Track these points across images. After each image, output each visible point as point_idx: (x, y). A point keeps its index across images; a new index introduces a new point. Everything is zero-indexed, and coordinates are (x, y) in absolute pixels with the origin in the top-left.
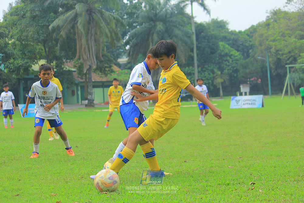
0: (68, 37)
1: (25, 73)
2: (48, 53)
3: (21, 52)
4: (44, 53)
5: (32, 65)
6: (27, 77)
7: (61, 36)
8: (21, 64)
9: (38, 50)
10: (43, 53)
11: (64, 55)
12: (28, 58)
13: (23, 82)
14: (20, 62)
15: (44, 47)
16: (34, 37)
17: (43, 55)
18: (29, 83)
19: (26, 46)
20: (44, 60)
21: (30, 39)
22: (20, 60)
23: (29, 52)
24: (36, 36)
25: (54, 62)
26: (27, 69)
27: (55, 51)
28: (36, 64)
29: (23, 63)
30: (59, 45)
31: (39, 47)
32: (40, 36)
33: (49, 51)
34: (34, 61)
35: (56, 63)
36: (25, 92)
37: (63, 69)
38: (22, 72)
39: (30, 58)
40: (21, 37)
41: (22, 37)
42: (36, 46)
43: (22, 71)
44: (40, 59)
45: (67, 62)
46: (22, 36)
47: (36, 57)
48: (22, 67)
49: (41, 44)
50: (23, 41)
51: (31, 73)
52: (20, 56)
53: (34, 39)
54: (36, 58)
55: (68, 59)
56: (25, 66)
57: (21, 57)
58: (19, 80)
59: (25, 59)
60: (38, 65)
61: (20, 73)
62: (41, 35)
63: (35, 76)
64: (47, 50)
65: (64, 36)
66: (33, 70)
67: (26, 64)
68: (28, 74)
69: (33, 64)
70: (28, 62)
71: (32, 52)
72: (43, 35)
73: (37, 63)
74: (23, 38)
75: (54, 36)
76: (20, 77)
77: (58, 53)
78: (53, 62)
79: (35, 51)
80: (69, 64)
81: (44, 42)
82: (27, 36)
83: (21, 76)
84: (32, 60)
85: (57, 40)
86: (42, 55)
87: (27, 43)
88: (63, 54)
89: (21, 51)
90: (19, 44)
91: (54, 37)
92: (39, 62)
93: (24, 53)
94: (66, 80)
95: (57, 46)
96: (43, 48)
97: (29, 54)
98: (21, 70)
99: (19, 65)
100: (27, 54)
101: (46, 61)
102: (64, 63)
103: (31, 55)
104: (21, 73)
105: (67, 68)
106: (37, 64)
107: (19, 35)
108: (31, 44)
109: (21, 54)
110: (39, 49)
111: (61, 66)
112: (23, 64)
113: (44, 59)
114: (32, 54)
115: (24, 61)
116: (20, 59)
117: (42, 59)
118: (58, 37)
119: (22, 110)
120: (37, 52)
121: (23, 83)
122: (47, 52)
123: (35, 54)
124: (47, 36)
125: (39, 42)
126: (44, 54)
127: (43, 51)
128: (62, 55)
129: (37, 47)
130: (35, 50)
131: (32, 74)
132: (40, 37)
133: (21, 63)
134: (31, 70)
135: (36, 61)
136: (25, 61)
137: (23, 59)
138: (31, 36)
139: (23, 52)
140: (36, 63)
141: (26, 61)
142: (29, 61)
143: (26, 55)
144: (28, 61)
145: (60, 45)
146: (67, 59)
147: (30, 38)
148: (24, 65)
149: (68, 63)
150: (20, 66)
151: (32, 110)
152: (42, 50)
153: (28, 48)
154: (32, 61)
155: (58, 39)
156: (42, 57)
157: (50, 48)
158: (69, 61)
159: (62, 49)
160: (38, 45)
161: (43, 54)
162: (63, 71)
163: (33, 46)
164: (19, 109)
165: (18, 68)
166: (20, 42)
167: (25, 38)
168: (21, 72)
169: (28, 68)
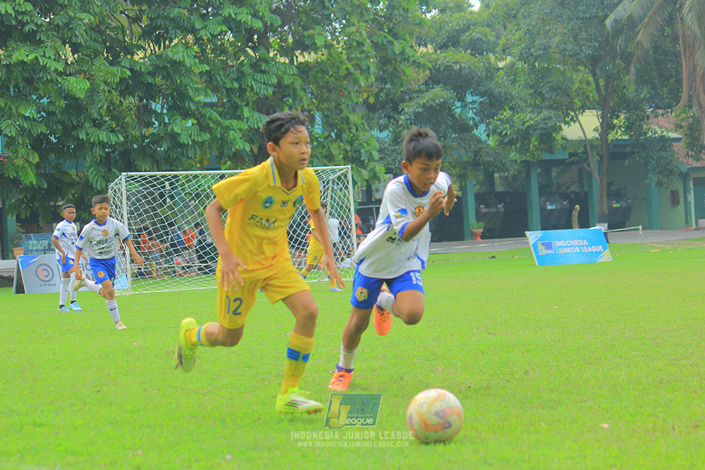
0: (656, 48)
1: (542, 146)
2: (603, 92)
3: (532, 91)
4: (595, 91)
5: (563, 125)
6: (547, 157)
7: (639, 44)
8: (532, 123)
9: (577, 85)
10: (591, 91)
11: (648, 96)
12: (550, 107)
13: (539, 170)
14: (529, 117)
15: (594, 75)
16: (565, 49)
17: (591, 99)
18: (554, 174)
19: (545, 73)
20: (594, 111)
21: (557, 56)
22: (529, 112)
23: (552, 89)
24: (569, 47)
25: (622, 117)
26: (547, 137)
27: (624, 87)
28: (572, 123)
29: (536, 119)
30: (632, 69)
31: (580, 77)
32: (581, 46)
33: (606, 87)
34: (568, 115)
35: (627, 119)
36: (543, 199)
37: (646, 134)
38: (536, 143)
39: (556, 107)
40: (529, 49)
41: (532, 50)
42: (572, 75)
43: (534, 141)
44: (583, 108)
45: (656, 116)
46: (534, 47)
47: (572, 102)
48: (535, 129)
49: (586, 67)
50: (535, 62)
51: (559, 147)
52: (529, 101)
53: (567, 54)
54: (571, 106)
55: (660, 108)
56: (542, 128)
57: (532, 102)
58: (526, 164)
59: (541, 108)
60: (577, 124)
61: (529, 148)
62: (584, 45)
63: (571, 155)
64: (602, 83)
65: (647, 45)
66: (564, 138)
67: (545, 124)
68: (550, 150)
69: (566, 123)
70: (549, 118)
71: (562, 89)
72: (589, 44)
73: (575, 119)
74: (536, 51)
75: (620, 46)
76: (529, 159)
77: (631, 92)
78: (617, 117)
79: (571, 88)
80: (662, 120)
81: (594, 62)
82: (546, 48)
83: (533, 155)
84: (560, 113)
85: (627, 58)
86: (588, 98)
87: (546, 65)
88: (645, 93)
89: (531, 87)
90: (527, 70)
91: (618, 48)
92: (580, 117)
93: (540, 94)
94: (654, 163)
95: (628, 73)
96: (591, 79)
97: (554, 96)
98: (533, 139)
99: (527, 124)
100: (549, 96)
101: (600, 113)
102: (648, 117)
103: (558, 98)
104: (531, 147)
105: (656, 133)
106: (574, 122)
107: (523, 45)
108: (559, 68)
109: (530, 95)
110: (580, 82)
111: (641, 127)
112: (537, 124)
113: (594, 108)
114: (562, 96)
115: (539, 113)
116: (530, 109)
117: (589, 108)
118: (631, 48)
119: (535, 245)
120: (576, 91)
121: (539, 175)
122: (602, 89)
123: (568, 95)
124: (601, 47)
125: (580, 62)
126: (593, 95)
127: (589, 89)
128: (642, 96)
129: (574, 76)
130: (569, 84)
131: (564, 148)
132: (581, 51)
133: (533, 119)
134: (558, 137)
135: (572, 114)
136: (542, 116)
137: (536, 108)
138: (558, 47)
139: (535, 92)
140: (572, 119)
141: (545, 113)
142: (552, 113)
143: (544, 99)
144: (552, 115)
145: (637, 70)
146: (658, 107)
147: (554, 53)
148: (540, 126)
149: (660, 118)
150: (528, 127)
151: (563, 247)
152: (588, 83)
153: (551, 79)
154: (563, 113)
155: (631, 54)
156: (588, 104)
157: (609, 78)
158: (661, 111)
159: (641, 81)
160: (577, 71)
161: (591, 95)
162: (646, 139)
163: (563, 73)
164: (528, 242)
165: (525, 135)
166: (529, 65)
167: (541, 52)
168: (532, 145)
169: (551, 134)
